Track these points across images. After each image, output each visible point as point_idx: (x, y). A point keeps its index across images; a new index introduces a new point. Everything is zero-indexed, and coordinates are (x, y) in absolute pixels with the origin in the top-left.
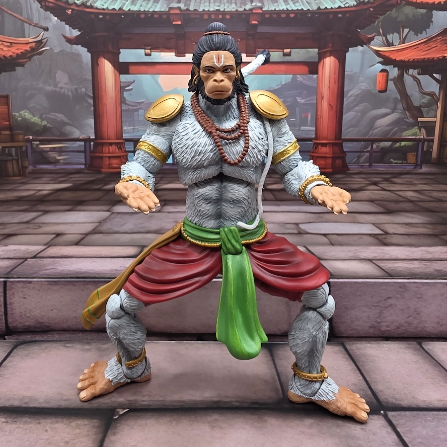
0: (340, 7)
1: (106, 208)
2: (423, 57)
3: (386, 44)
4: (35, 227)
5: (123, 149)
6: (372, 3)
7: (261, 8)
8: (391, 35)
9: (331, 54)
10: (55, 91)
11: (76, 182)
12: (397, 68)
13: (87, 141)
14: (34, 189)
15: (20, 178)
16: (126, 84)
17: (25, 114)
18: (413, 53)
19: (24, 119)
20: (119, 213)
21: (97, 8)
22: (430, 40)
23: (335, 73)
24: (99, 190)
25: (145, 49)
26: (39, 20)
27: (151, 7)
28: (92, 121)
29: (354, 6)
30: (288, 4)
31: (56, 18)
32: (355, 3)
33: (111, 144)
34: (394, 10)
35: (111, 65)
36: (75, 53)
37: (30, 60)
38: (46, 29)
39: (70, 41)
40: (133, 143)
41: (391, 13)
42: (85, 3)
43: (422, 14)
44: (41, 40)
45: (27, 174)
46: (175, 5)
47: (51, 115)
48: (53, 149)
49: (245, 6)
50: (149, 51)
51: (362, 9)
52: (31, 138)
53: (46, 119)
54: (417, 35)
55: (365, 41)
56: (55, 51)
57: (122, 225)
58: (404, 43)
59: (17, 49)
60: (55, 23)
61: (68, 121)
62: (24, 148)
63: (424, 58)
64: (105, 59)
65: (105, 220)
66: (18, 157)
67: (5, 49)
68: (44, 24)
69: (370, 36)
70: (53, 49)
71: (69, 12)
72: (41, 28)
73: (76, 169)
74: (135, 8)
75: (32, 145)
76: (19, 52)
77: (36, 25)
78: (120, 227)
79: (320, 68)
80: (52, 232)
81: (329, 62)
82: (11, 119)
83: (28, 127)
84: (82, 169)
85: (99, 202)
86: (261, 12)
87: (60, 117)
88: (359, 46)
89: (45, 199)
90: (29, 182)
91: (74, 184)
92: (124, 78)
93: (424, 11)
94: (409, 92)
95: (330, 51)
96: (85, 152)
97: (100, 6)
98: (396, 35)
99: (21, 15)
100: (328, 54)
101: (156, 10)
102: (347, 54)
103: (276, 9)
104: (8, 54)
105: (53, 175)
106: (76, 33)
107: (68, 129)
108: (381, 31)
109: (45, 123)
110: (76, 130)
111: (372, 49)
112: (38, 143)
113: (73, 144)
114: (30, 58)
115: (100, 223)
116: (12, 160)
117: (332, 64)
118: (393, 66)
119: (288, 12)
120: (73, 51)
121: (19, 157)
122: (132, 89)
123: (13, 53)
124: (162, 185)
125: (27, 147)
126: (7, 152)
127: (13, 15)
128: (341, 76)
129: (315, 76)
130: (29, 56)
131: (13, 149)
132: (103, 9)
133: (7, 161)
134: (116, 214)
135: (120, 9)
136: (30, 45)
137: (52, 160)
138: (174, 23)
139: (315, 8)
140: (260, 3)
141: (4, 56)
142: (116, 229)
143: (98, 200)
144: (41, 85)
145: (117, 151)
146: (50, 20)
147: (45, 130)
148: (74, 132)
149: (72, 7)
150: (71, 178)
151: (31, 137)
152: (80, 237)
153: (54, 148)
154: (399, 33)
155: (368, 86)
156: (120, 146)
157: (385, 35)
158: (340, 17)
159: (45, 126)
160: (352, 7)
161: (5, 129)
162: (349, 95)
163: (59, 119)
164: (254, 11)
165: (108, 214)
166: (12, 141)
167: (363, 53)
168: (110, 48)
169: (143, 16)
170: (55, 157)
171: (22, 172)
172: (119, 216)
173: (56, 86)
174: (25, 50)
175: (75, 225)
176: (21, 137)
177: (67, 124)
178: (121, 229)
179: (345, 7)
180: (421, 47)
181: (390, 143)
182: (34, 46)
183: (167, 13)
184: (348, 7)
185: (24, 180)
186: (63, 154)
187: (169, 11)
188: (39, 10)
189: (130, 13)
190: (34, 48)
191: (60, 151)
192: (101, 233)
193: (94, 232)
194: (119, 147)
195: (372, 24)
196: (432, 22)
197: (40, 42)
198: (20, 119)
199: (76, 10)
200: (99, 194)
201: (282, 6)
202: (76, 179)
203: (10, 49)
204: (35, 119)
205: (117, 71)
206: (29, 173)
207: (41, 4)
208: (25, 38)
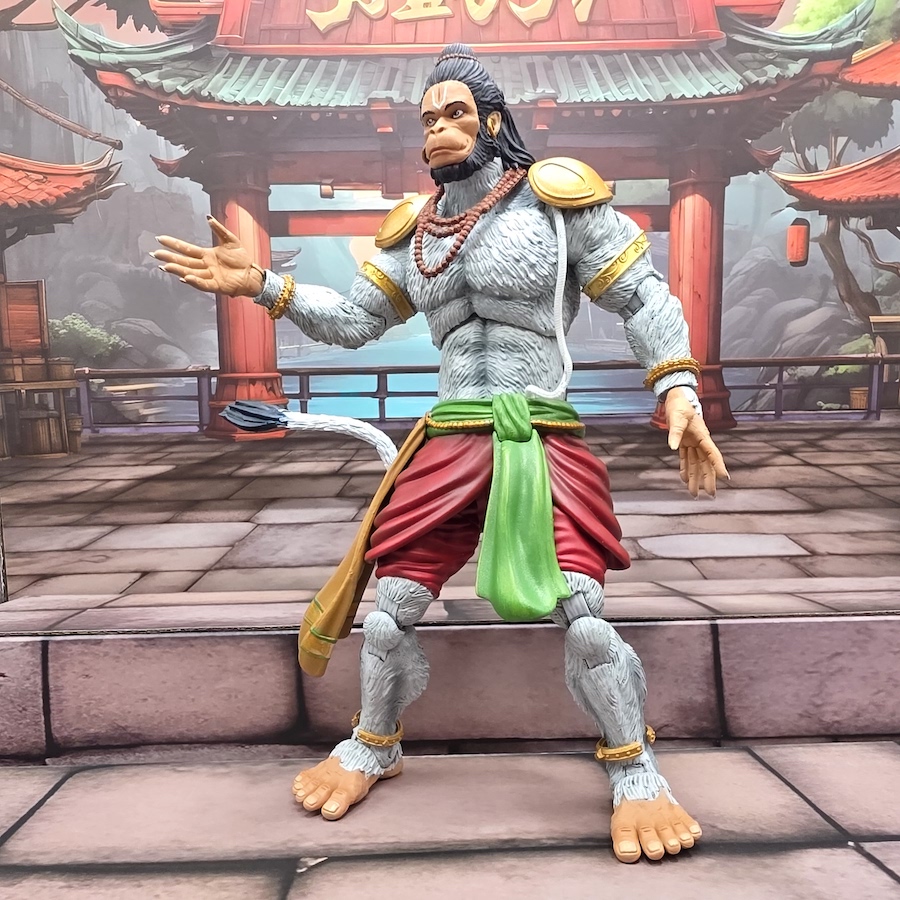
0: (710, 95)
1: (244, 514)
2: (875, 193)
3: (803, 167)
4: (96, 559)
5: (277, 392)
6: (774, 86)
7: (554, 99)
8: (812, 149)
9: (695, 188)
10: (137, 271)
11: (182, 462)
12: (826, 216)
13: (203, 375)
14: (94, 478)
15: (65, 455)
16: (283, 255)
17: (75, 321)
18: (857, 185)
19: (73, 332)
20: (271, 525)
21: (222, 102)
22: (888, 159)
23: (704, 227)
24: (229, 477)
25: (321, 184)
26: (103, 129)
27: (333, 99)
28: (212, 335)
29: (740, 93)
30: (609, 90)
31: (138, 123)
32: (741, 87)
33: (253, 381)
34: (817, 99)
35: (251, 218)
36: (176, 194)
37: (85, 209)
38: (118, 146)
39: (166, 169)
40: (298, 377)
41: (811, 106)
42: (197, 92)
43: (871, 107)
44: (108, 167)
45: (79, 446)
46: (382, 94)
47: (129, 322)
48: (134, 395)
49: (522, 94)
50: (329, 187)
51: (753, 99)
52: (87, 372)
53: (118, 331)
54: (864, 150)
55: (762, 162)
56: (136, 191)
57: (277, 551)
58: (837, 165)
59: (57, 187)
60: (136, 132)
61: (164, 335)
62: (73, 393)
63: (879, 196)
64: (239, 204)
65: (242, 540)
66: (60, 411)
67: (33, 186)
68: (113, 136)
69: (771, 153)
70: (133, 186)
71: (165, 109)
72: (107, 143)
73: (180, 435)
74: (300, 101)
75: (88, 385)
76: (61, 193)
77: (96, 138)
78: (274, 554)
79: (674, 218)
80: (133, 569)
81: (692, 206)
82: (46, 333)
83: (81, 349)
84: (194, 434)
85: (230, 503)
86: (555, 105)
87: (148, 326)
88: (750, 173)
89: (116, 499)
90: (83, 463)
91: (177, 465)
92: (279, 244)
93: (875, 101)
94: (850, 263)
95: (694, 184)
96: (199, 398)
97: (228, 98)
98: (822, 150)
99: (66, 117)
100: (690, 188)
101: (341, 104)
102: (726, 188)
103: (585, 100)
104: (38, 198)
105: (132, 449)
106: (179, 152)
107: (165, 351)
108: (793, 142)
109: (115, 339)
110: (179, 353)
111: (776, 179)
112: (102, 381)
113: (175, 382)
114: (84, 205)
115: (233, 546)
116: (48, 418)
117: (697, 210)
118: (818, 211)
119: (607, 105)
120: (174, 191)
121: (63, 412)
122: (295, 266)
123: (50, 195)
124: (358, 465)
125: (78, 389)
126: (37, 402)
127: (47, 117)
128: (715, 232)
129: (664, 235)
130: (84, 201)
131: (50, 396)
132: (236, 103)
133: (36, 419)
134: (265, 528)
135: (269, 102)
136: (83, 179)
137: (132, 417)
138: (379, 130)
139: (661, 96)
140: (552, 88)
141: (30, 202)
142: (266, 559)
143: (227, 499)
144: (108, 261)
145: (265, 394)
146: (127, 126)
147: (116, 353)
148: (177, 358)
149: (171, 99)
150: (172, 453)
151: (87, 370)
152: (192, 576)
153: (136, 391)
154: (827, 146)
155: (769, 253)
156: (272, 384)
157: (800, 150)
158: (711, 115)
159: (115, 346)
160: (733, 94)
161: (33, 353)
162: (732, 273)
163: (144, 331)
164: (540, 105)
165: (248, 527)
166: (49, 377)
167: (758, 186)
168: (250, 183)
169: (315, 117)
170: (138, 410)
171: (68, 445)
172: (272, 530)
173: (138, 263)
174: (75, 189)
175: (179, 551)
176: (66, 370)
177: (163, 341)
178: (276, 559)
179: (722, 95)
180: (872, 173)
181: (818, 367)
182: (92, 181)
183: (366, 111)
184: (728, 94)
185: (73, 460)
186: (154, 403)
187: (368, 106)
188: (102, 107)
189: (290, 111)
190: (93, 185)
191: (149, 397)
192: (234, 568)
193: (220, 566)
194: (269, 386)
195: (775, 129)
196: (892, 122)
197: (106, 171)
198: (65, 331)
199: (179, 106)
200: (231, 485)
201: (595, 94)
202: (181, 455)
203: (43, 186)
204: (96, 332)
205: (265, 229)
206: (84, 445)
207: (106, 94)
208: (74, 164)
